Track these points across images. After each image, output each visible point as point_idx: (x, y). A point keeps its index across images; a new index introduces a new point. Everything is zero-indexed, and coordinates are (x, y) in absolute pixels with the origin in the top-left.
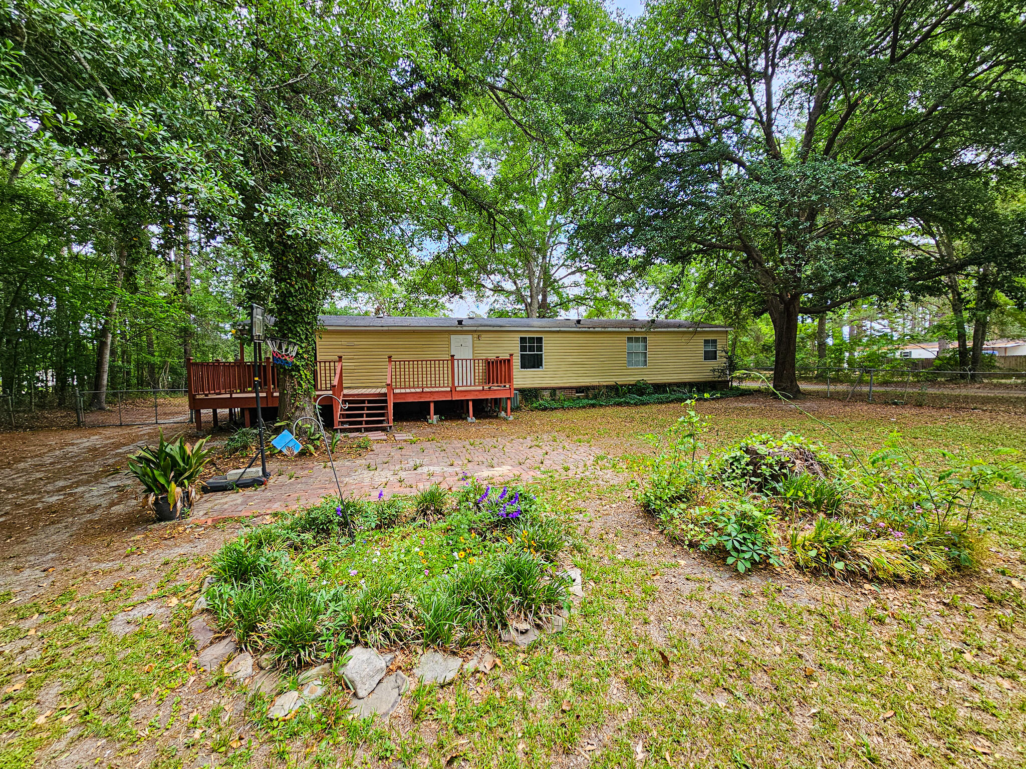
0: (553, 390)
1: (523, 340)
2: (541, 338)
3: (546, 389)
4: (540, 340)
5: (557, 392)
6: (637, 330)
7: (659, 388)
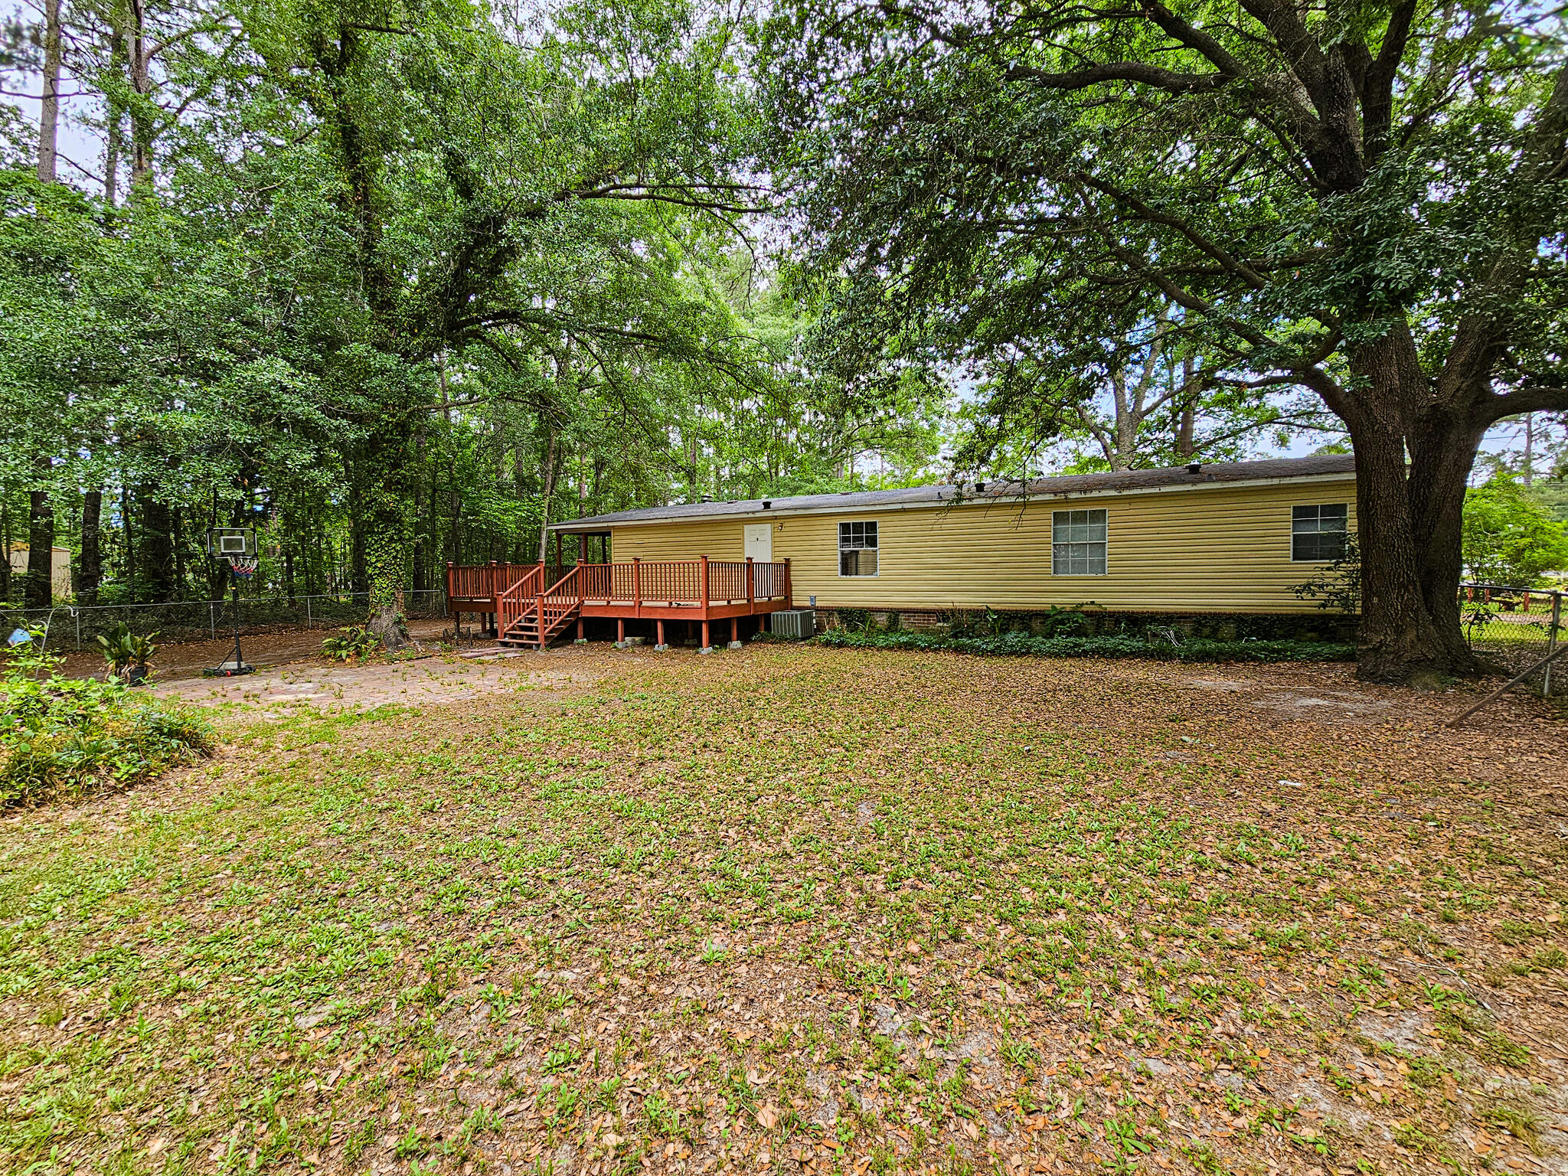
0: (894, 614)
1: (845, 528)
2: (875, 523)
3: (880, 610)
4: (872, 526)
5: (902, 617)
6: (1073, 496)
7: (1135, 622)
